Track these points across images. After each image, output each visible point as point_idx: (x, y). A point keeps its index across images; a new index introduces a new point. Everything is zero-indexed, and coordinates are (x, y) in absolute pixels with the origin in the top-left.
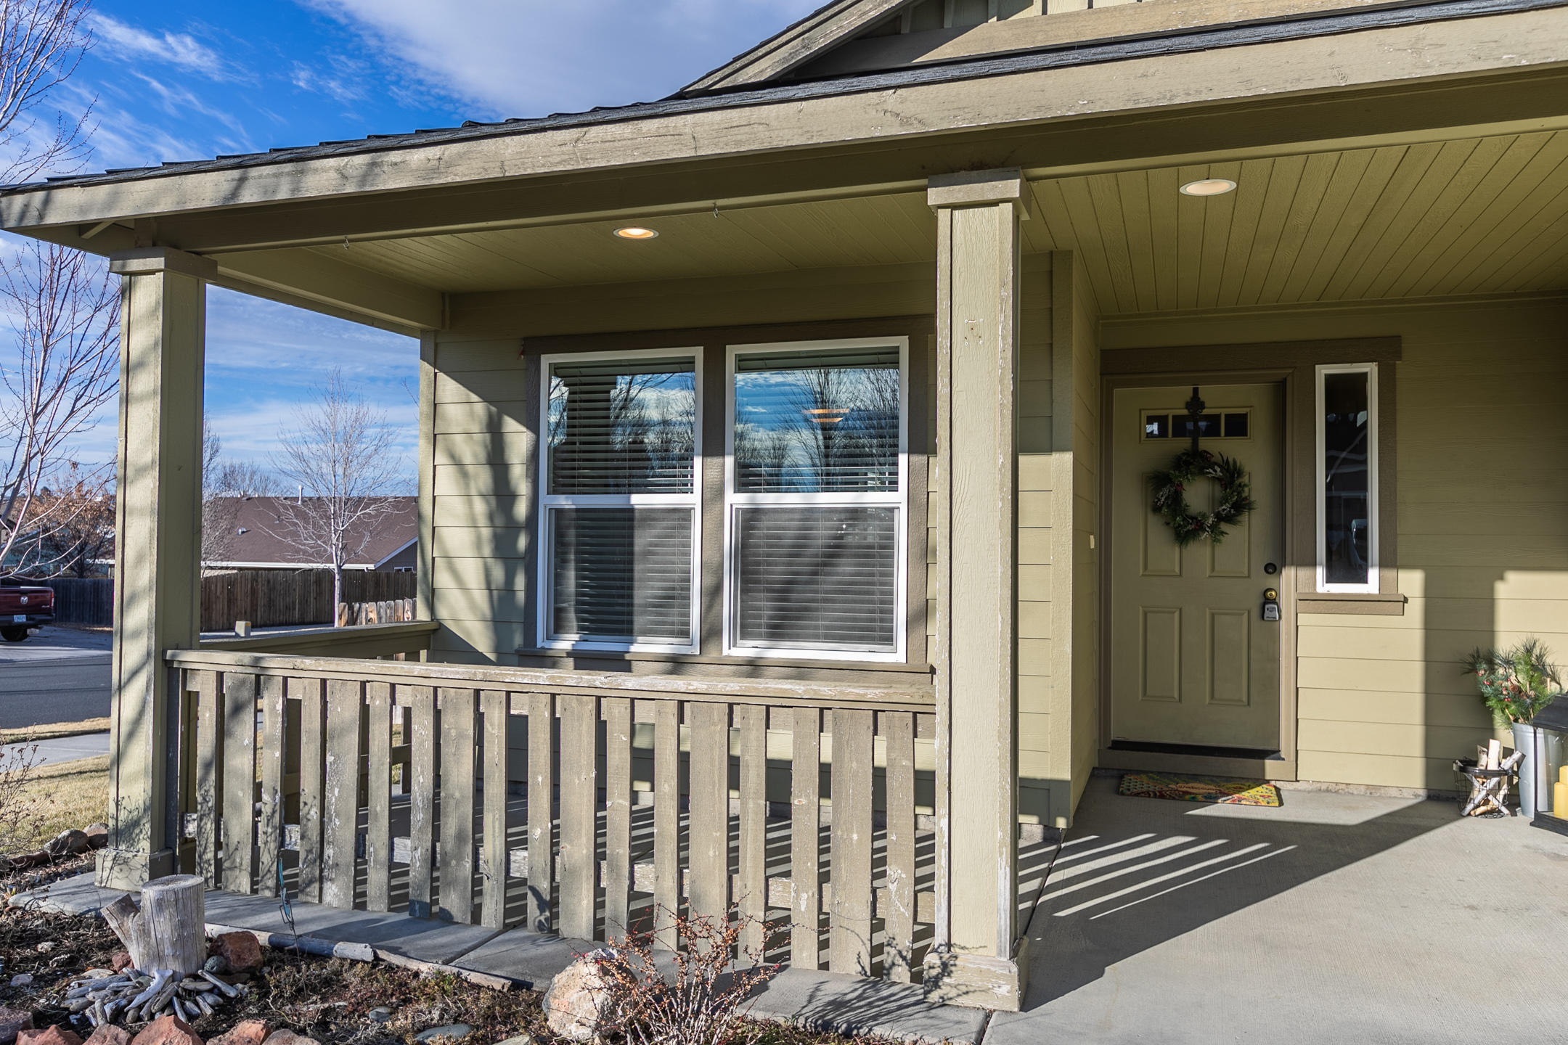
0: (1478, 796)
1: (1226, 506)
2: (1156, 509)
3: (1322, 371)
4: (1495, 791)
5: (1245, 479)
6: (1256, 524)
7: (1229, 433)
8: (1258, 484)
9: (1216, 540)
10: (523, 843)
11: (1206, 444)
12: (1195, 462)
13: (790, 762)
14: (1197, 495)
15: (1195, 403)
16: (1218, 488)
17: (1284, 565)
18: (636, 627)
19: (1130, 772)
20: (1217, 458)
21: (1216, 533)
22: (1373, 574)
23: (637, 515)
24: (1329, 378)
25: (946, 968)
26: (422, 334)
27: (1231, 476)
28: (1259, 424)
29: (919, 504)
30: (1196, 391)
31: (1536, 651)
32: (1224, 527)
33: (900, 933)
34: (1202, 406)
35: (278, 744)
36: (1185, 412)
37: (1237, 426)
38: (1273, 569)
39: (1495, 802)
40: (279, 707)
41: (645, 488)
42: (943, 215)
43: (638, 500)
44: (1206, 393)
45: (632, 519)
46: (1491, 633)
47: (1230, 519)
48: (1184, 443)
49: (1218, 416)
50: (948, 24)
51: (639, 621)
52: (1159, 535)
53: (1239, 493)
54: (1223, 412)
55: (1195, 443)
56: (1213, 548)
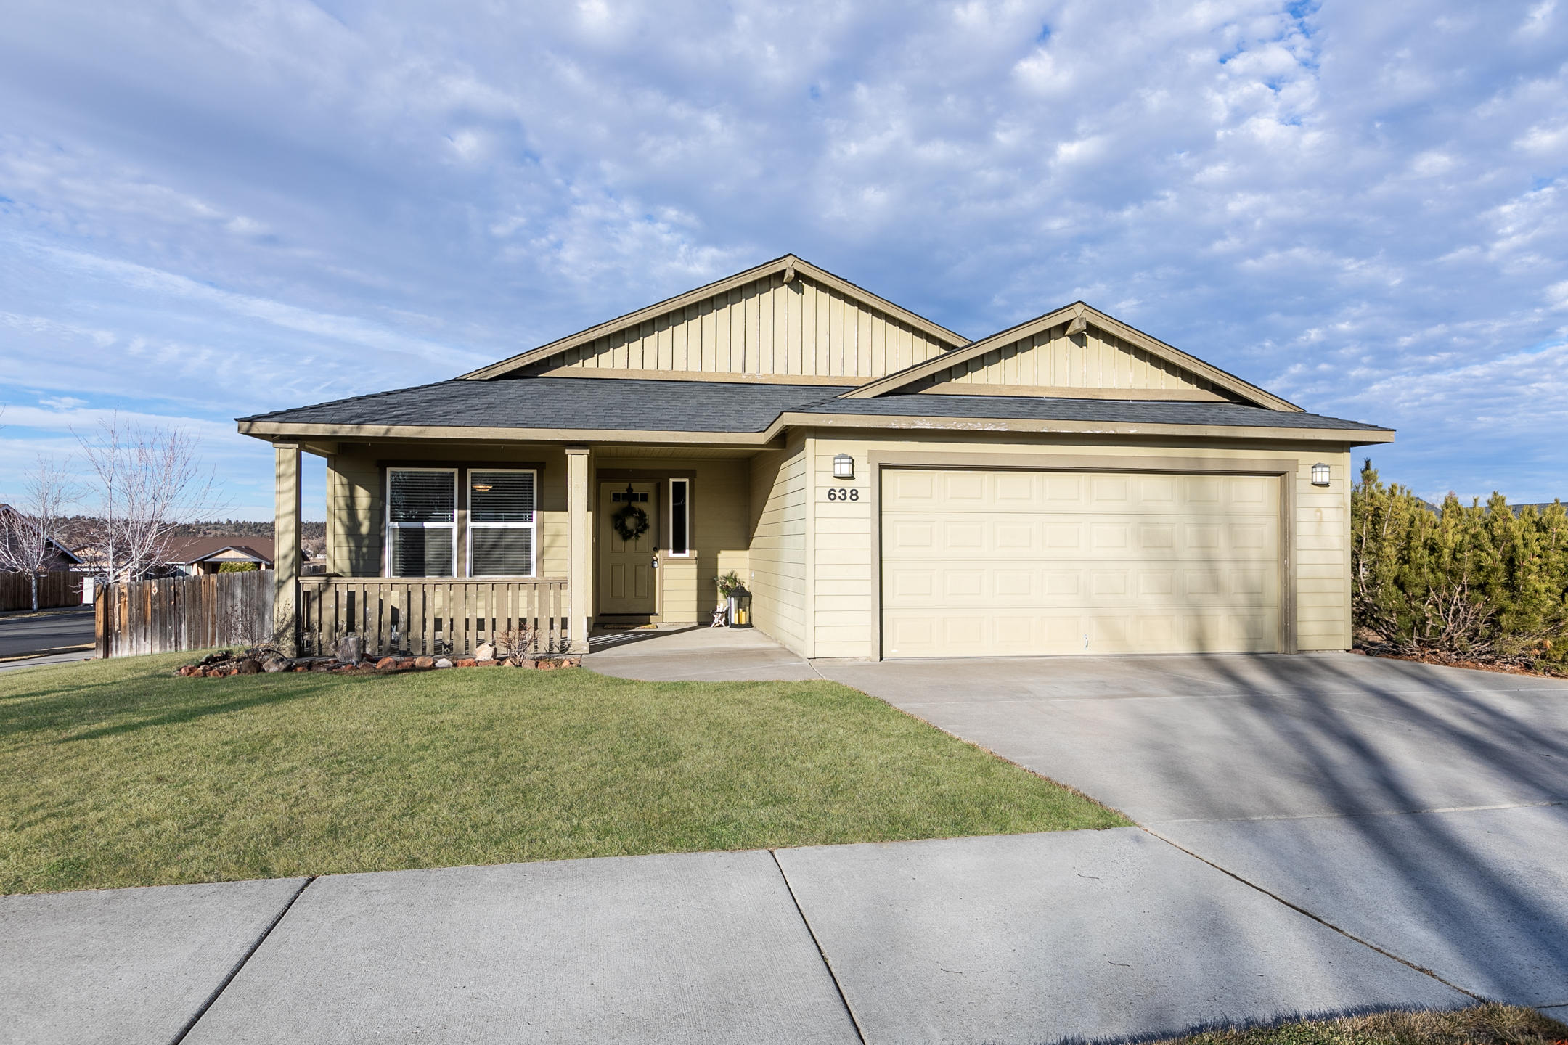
0: (716, 620)
1: (641, 527)
2: (616, 528)
3: (672, 480)
4: (721, 619)
5: (647, 517)
6: (650, 533)
7: (642, 500)
8: (651, 519)
9: (637, 539)
10: (440, 630)
11: (634, 504)
12: (629, 511)
13: (484, 619)
14: (630, 523)
15: (630, 489)
16: (637, 521)
17: (659, 549)
18: (426, 572)
19: (606, 624)
20: (637, 510)
21: (637, 536)
22: (687, 551)
23: (426, 530)
24: (673, 483)
25: (569, 646)
26: (328, 456)
27: (642, 516)
28: (651, 498)
29: (541, 527)
30: (630, 485)
31: (734, 574)
32: (640, 534)
33: (557, 641)
34: (632, 490)
35: (346, 606)
36: (626, 492)
37: (644, 498)
38: (656, 550)
39: (722, 623)
40: (346, 594)
41: (427, 520)
42: (569, 456)
43: (427, 525)
44: (634, 485)
45: (424, 532)
46: (716, 569)
47: (642, 532)
48: (625, 504)
49: (638, 494)
50: (551, 365)
51: (426, 570)
52: (617, 537)
53: (645, 522)
54: (640, 493)
55: (630, 503)
56: (636, 542)
